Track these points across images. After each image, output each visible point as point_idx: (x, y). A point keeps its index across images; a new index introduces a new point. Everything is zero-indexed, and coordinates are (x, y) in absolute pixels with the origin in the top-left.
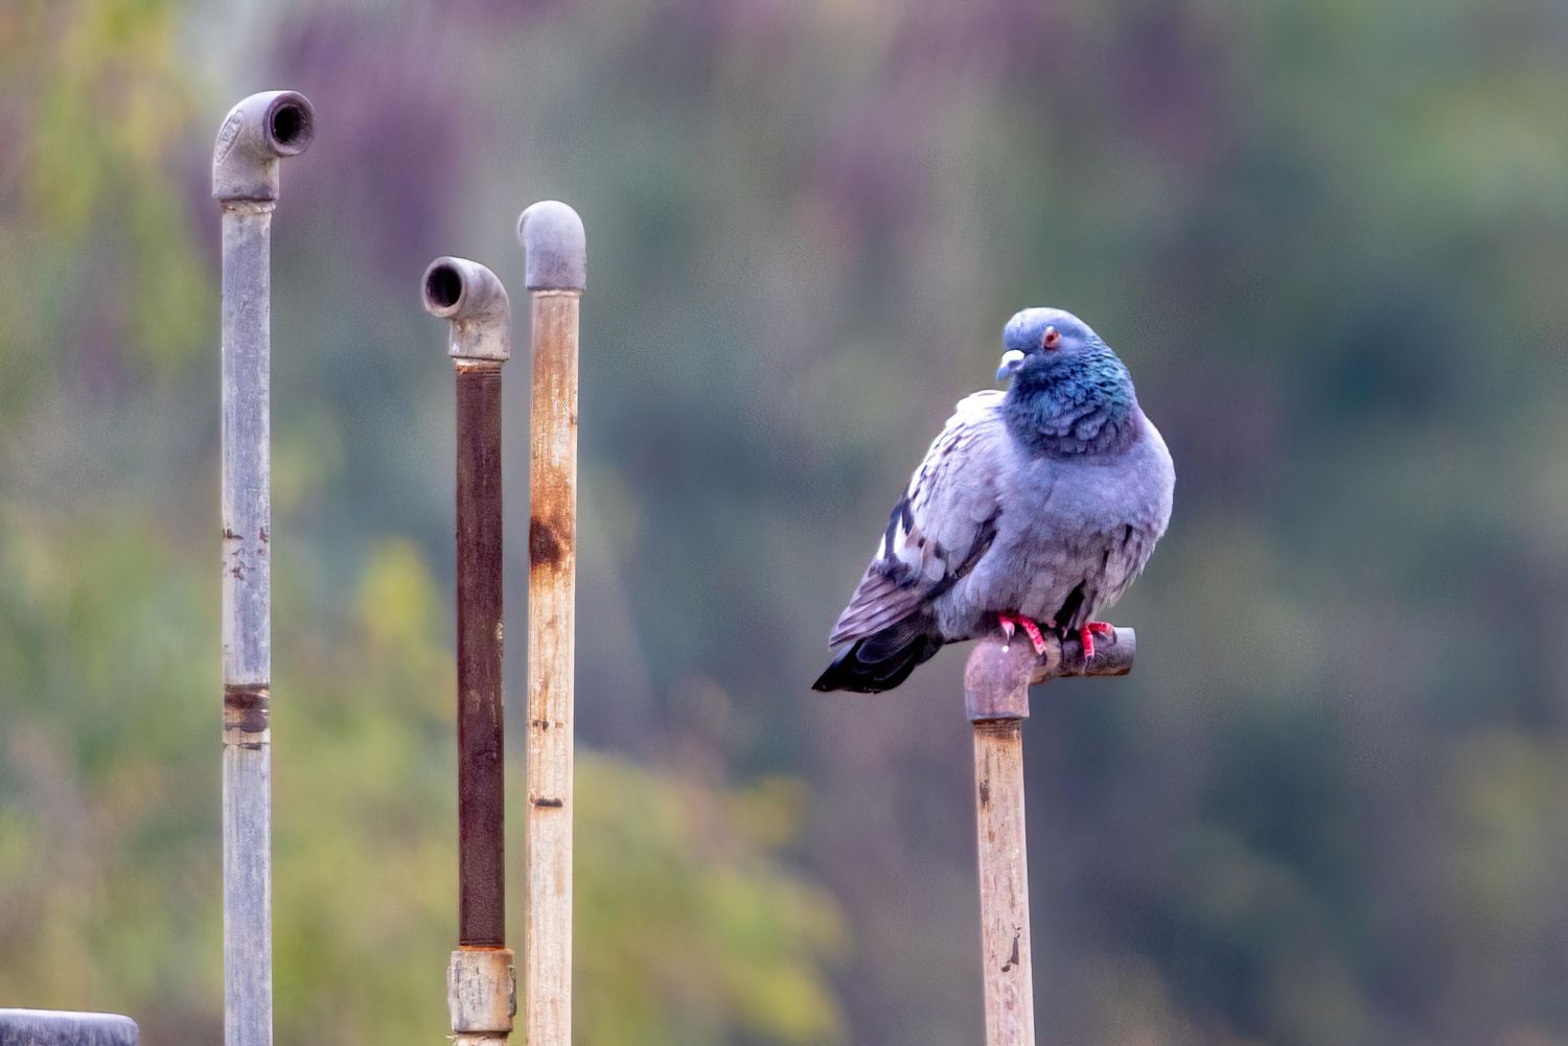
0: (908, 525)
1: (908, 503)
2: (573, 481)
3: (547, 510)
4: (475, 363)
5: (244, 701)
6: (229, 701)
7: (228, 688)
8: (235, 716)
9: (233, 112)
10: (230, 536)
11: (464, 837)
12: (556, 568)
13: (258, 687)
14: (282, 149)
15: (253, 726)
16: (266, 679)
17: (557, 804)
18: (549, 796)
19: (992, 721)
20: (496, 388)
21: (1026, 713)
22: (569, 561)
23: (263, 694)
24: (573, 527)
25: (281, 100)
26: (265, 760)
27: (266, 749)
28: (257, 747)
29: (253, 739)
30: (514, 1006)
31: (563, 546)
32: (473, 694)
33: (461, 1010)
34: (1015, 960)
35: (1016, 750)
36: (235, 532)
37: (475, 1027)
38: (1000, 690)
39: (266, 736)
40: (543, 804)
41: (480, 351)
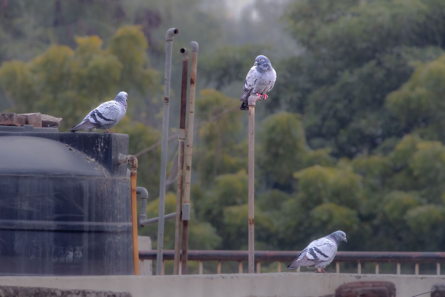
0: (247, 84)
1: (246, 81)
2: (196, 74)
3: (193, 78)
4: (185, 60)
5: (166, 99)
6: (165, 99)
7: (165, 98)
8: (166, 101)
9: (169, 30)
10: (166, 80)
11: (181, 116)
12: (194, 85)
13: (169, 98)
14: (175, 35)
15: (167, 102)
16: (169, 97)
17: (193, 112)
18: (192, 111)
19: (251, 105)
20: (187, 63)
21: (255, 104)
22: (195, 84)
23: (169, 99)
24: (196, 80)
25: (175, 29)
26: (168, 107)
27: (169, 105)
28: (168, 105)
29: (168, 104)
30: (186, 136)
31: (195, 82)
32: (183, 99)
33: (180, 136)
34: (253, 134)
35: (254, 109)
36: (167, 79)
37: (181, 138)
38: (253, 102)
39: (169, 104)
40: (191, 112)
41: (186, 59)
